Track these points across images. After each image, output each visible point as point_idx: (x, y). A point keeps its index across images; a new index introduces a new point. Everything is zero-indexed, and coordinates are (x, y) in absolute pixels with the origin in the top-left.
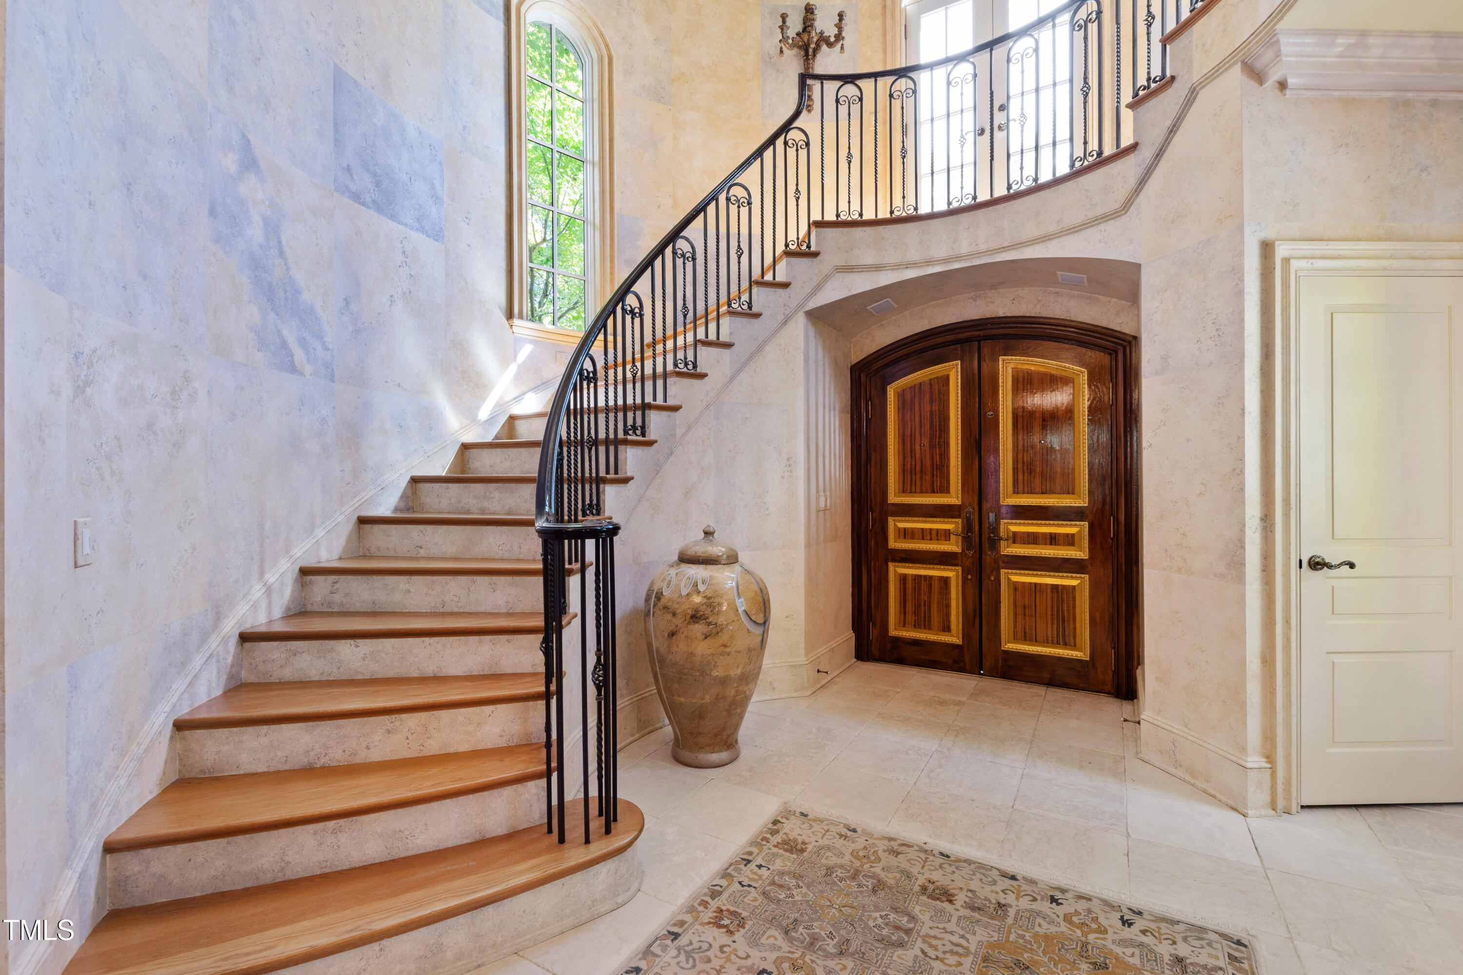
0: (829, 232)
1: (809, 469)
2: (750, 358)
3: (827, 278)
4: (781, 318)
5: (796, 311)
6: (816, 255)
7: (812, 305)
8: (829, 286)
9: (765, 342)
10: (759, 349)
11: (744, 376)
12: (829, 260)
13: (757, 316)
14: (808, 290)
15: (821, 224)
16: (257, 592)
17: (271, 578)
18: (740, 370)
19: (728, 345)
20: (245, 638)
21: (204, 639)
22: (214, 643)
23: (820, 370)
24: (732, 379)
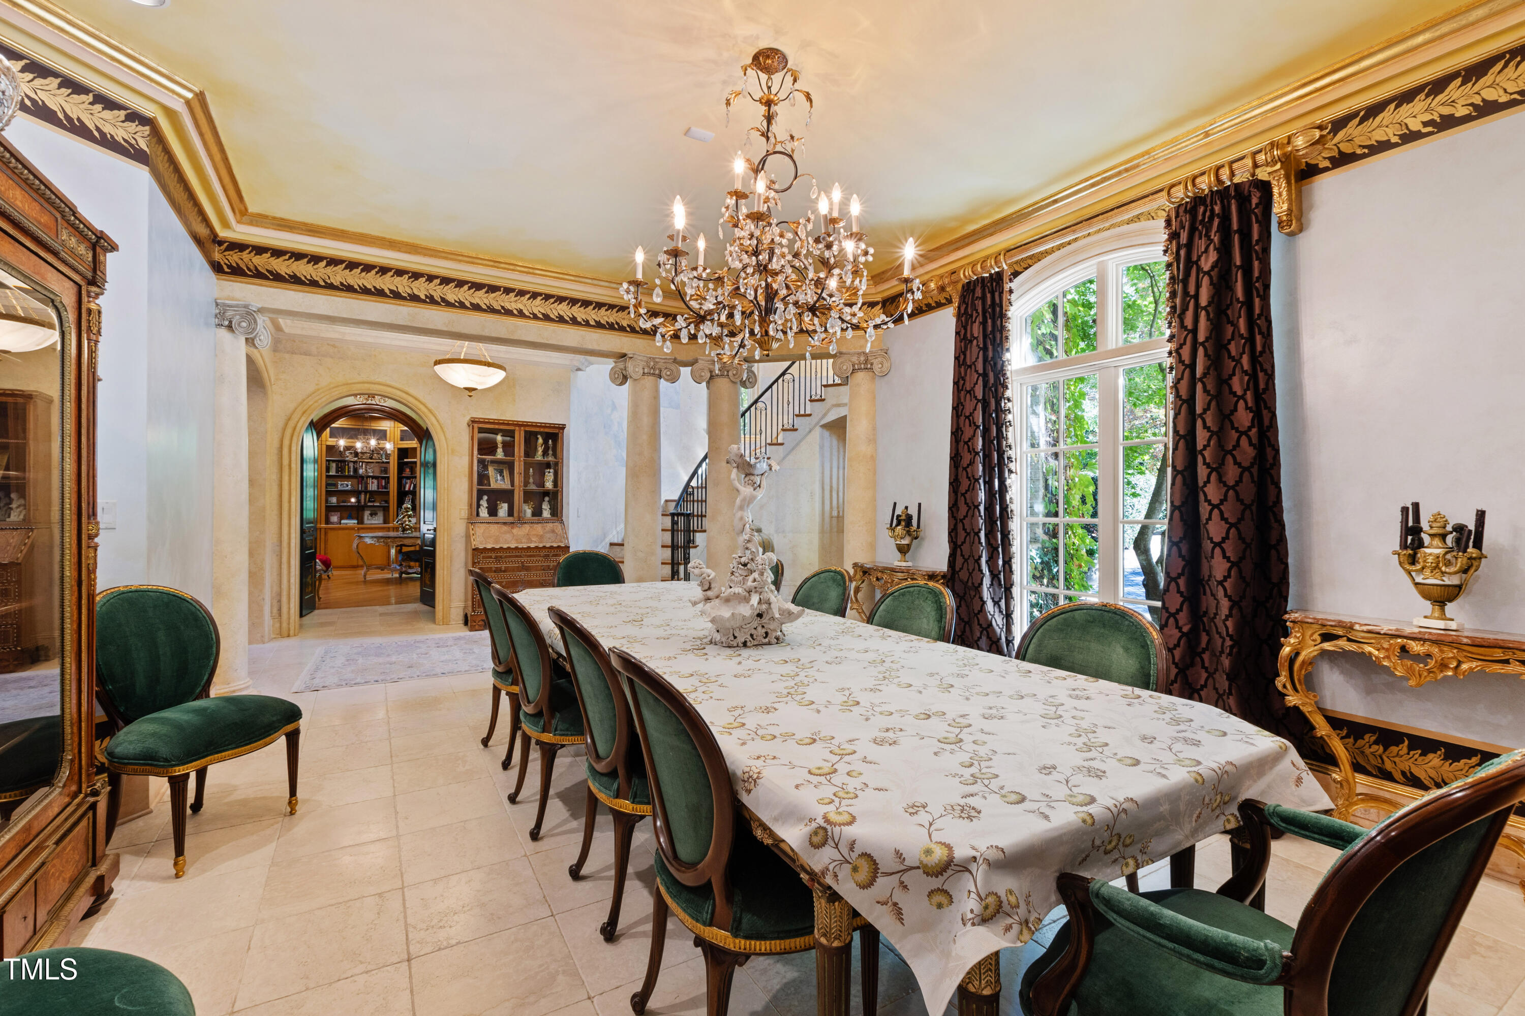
0: (829, 389)
1: (823, 497)
2: (793, 449)
3: (828, 411)
4: (808, 430)
5: (815, 426)
6: (824, 400)
7: (823, 422)
8: (830, 414)
9: (800, 441)
10: (797, 444)
11: (790, 457)
12: (830, 401)
13: (796, 430)
14: (820, 416)
15: (825, 386)
16: (615, 533)
17: (618, 529)
18: (788, 454)
19: (782, 444)
20: (611, 544)
21: (602, 542)
22: (603, 544)
23: (827, 454)
24: (784, 458)
